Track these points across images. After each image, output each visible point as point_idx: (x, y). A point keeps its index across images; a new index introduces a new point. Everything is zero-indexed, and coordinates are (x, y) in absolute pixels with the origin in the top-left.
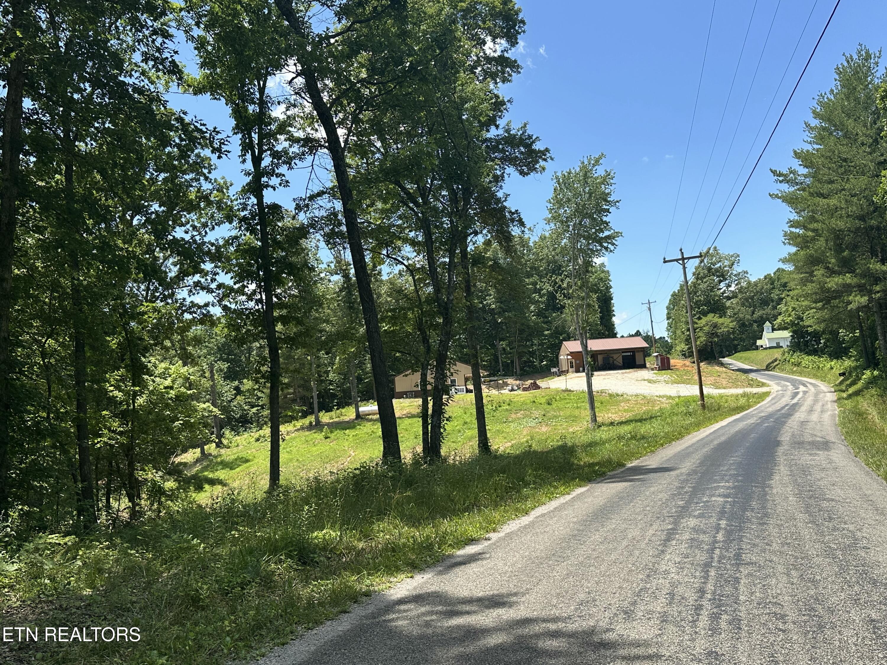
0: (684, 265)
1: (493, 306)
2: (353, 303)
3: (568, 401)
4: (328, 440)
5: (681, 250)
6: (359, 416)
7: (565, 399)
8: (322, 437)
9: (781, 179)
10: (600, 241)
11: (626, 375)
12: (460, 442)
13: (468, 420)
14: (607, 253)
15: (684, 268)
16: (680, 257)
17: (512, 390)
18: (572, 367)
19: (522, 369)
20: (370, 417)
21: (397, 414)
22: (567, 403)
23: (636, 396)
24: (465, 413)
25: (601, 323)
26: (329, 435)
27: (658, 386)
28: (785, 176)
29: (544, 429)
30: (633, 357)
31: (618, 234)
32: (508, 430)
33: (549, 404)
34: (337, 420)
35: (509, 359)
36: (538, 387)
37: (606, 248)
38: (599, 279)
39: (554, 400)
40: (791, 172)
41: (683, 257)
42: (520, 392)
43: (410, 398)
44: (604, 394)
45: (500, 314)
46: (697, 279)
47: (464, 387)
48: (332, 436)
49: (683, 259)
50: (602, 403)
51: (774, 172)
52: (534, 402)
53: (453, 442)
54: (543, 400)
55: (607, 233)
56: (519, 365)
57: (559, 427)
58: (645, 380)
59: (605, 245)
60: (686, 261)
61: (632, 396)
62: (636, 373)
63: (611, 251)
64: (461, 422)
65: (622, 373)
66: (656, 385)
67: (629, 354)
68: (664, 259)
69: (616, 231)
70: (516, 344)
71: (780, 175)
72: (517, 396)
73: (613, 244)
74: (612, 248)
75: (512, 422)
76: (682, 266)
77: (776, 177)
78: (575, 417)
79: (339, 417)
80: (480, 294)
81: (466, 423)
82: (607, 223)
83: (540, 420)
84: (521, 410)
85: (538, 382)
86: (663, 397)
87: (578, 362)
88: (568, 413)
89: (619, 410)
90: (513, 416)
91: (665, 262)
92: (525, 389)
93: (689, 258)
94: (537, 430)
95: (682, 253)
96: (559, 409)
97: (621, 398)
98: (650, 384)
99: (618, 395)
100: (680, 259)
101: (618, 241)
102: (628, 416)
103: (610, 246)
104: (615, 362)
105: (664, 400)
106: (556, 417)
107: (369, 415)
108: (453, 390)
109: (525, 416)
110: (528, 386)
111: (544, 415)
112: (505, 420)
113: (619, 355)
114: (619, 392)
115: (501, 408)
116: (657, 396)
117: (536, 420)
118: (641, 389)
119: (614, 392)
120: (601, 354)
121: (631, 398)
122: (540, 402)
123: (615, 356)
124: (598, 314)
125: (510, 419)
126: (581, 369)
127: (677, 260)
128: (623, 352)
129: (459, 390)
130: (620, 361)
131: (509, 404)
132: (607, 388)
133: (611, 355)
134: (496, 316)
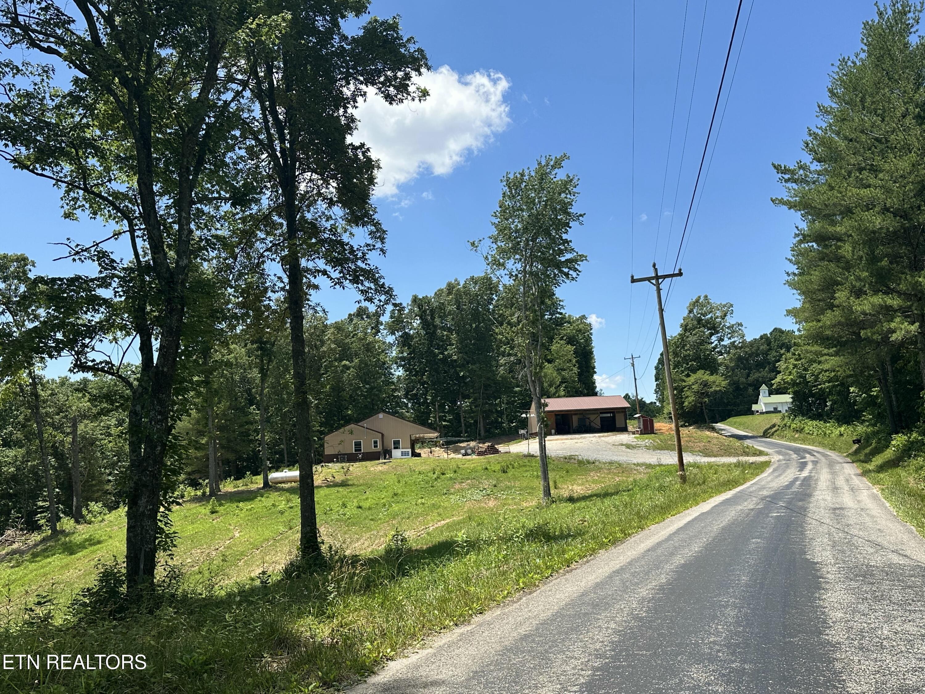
0: (658, 285)
1: (455, 357)
2: (266, 343)
3: (528, 468)
4: (214, 516)
5: (654, 265)
6: (266, 484)
7: (525, 466)
8: (207, 511)
9: (787, 177)
10: (558, 265)
11: (603, 438)
12: (380, 519)
13: (400, 491)
14: (568, 281)
15: (659, 290)
16: (654, 275)
17: (466, 454)
19: (487, 431)
20: (283, 485)
21: (316, 483)
22: (527, 471)
23: (610, 463)
24: (399, 482)
25: (579, 380)
26: (218, 509)
27: (638, 452)
28: (793, 172)
29: (491, 504)
30: (613, 419)
31: (582, 258)
32: (446, 504)
33: (504, 472)
34: (243, 488)
35: (472, 419)
36: (497, 451)
37: (567, 275)
38: (577, 331)
39: (510, 467)
40: (801, 167)
41: (657, 274)
42: (474, 457)
43: (341, 462)
44: (573, 461)
45: (462, 366)
46: (685, 330)
47: (410, 450)
48: (221, 509)
49: (657, 277)
50: (567, 472)
51: (777, 168)
52: (486, 469)
53: (372, 520)
54: (498, 467)
55: (568, 256)
56: (484, 427)
57: (510, 502)
58: (622, 445)
59: (566, 270)
60: (660, 281)
61: (604, 463)
63: (573, 279)
64: (390, 493)
65: (599, 437)
66: (635, 451)
67: (609, 415)
68: (632, 277)
69: (580, 253)
70: (480, 401)
71: (786, 171)
72: (469, 461)
73: (576, 270)
74: (574, 274)
75: (453, 494)
76: (655, 288)
77: (780, 175)
78: (532, 488)
79: (247, 485)
80: (441, 343)
81: (396, 495)
82: (567, 242)
83: (489, 492)
84: (468, 479)
85: (495, 446)
86: (642, 465)
88: (525, 484)
89: (587, 481)
90: (457, 486)
91: (633, 281)
92: (480, 454)
93: (664, 277)
94: (483, 505)
95: (656, 270)
96: (515, 478)
97: (592, 466)
98: (628, 450)
99: (588, 462)
100: (652, 278)
101: (582, 265)
102: (596, 488)
103: (571, 272)
104: (592, 424)
105: (642, 469)
106: (509, 488)
107: (281, 483)
108: (397, 453)
109: (472, 486)
110: (484, 450)
111: (495, 486)
112: (445, 492)
113: (596, 416)
114: (590, 459)
115: (444, 476)
116: (634, 464)
117: (484, 491)
118: (617, 455)
119: (585, 458)
120: (576, 414)
121: (603, 466)
122: (493, 469)
123: (592, 417)
124: (576, 370)
125: (452, 490)
126: (553, 431)
127: (649, 279)
128: (601, 413)
129: (403, 454)
130: (597, 423)
131: (455, 472)
132: (577, 454)
133: (587, 416)
134: (458, 369)
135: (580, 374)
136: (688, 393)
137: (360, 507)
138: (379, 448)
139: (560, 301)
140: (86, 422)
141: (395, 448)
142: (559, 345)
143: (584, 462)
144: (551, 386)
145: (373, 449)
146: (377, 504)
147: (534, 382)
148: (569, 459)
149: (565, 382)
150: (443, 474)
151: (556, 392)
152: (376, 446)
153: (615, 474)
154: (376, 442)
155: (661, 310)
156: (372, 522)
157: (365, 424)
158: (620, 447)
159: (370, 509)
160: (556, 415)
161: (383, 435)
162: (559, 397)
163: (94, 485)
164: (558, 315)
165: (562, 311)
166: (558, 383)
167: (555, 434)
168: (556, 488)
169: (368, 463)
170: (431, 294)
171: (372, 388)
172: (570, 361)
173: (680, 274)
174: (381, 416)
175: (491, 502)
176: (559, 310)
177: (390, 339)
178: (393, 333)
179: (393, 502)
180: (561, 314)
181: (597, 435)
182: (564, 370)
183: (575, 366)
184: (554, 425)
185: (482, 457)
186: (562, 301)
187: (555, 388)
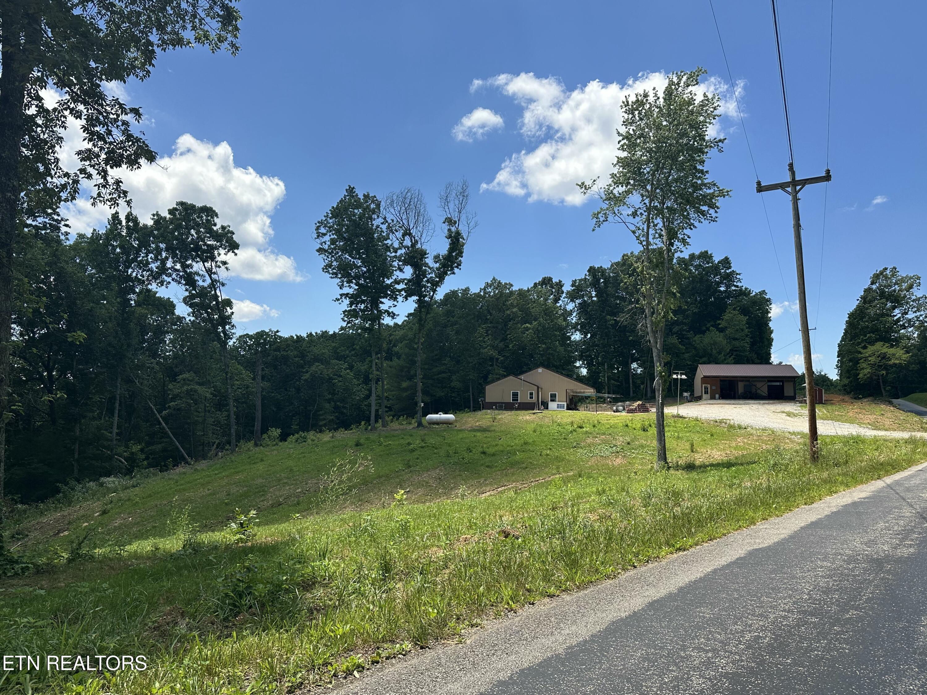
0: (795, 194)
5: (791, 166)
6: (420, 423)
15: (796, 201)
16: (789, 180)
17: (616, 411)
18: (706, 392)
23: (763, 430)
24: (535, 431)
25: (752, 350)
27: (798, 420)
29: (618, 462)
30: (782, 388)
31: (722, 192)
32: (571, 457)
36: (648, 410)
41: (794, 178)
42: (624, 414)
43: (499, 410)
44: (723, 424)
46: (865, 302)
47: (566, 404)
49: (794, 183)
50: (712, 435)
52: (627, 426)
54: (640, 425)
57: (638, 461)
58: (783, 412)
60: (798, 188)
61: (756, 430)
62: (778, 405)
63: (711, 218)
66: (796, 419)
67: (778, 384)
68: (759, 183)
72: (615, 417)
73: (715, 208)
74: (713, 212)
75: (582, 448)
76: (790, 197)
83: (618, 449)
84: (604, 434)
85: (648, 405)
86: (799, 433)
87: (714, 388)
89: (730, 446)
90: (589, 441)
91: (760, 188)
92: (630, 411)
93: (805, 182)
94: (608, 462)
95: (793, 173)
97: (743, 431)
98: (788, 418)
99: (740, 427)
100: (787, 184)
101: (722, 201)
102: (736, 454)
103: (710, 210)
104: (759, 391)
105: (796, 439)
106: (642, 446)
108: (553, 405)
109: (605, 442)
110: (634, 407)
111: (629, 444)
112: (575, 444)
113: (763, 383)
114: (742, 424)
115: (581, 430)
116: (789, 433)
117: (614, 448)
118: (774, 422)
119: (736, 423)
120: (742, 381)
121: (755, 432)
122: (634, 426)
123: (759, 385)
124: (748, 340)
125: (583, 444)
126: (717, 396)
127: (782, 186)
128: (769, 381)
129: (558, 406)
130: (764, 390)
131: (594, 426)
132: (730, 418)
133: (754, 383)
134: (628, 334)
135: (753, 344)
136: (864, 365)
137: (484, 453)
140: (317, 364)
141: (552, 401)
142: (732, 315)
143: (735, 427)
144: (720, 353)
145: (529, 400)
146: (502, 451)
147: (655, 332)
148: (720, 422)
149: (736, 351)
150: (581, 427)
151: (725, 360)
152: (531, 398)
153: (763, 441)
154: (531, 394)
155: (798, 226)
156: (487, 469)
157: (522, 377)
158: (779, 415)
159: (494, 455)
160: (721, 381)
161: (538, 388)
162: (727, 363)
163: (322, 415)
166: (728, 350)
167: (719, 399)
168: (692, 451)
169: (521, 413)
170: (607, 265)
171: (548, 348)
172: (742, 330)
173: (827, 177)
174: (540, 370)
175: (617, 460)
176: (735, 283)
177: (570, 306)
178: (572, 301)
179: (518, 451)
181: (762, 402)
182: (735, 339)
183: (747, 336)
184: (719, 390)
185: (630, 414)
186: (739, 274)
187: (724, 355)
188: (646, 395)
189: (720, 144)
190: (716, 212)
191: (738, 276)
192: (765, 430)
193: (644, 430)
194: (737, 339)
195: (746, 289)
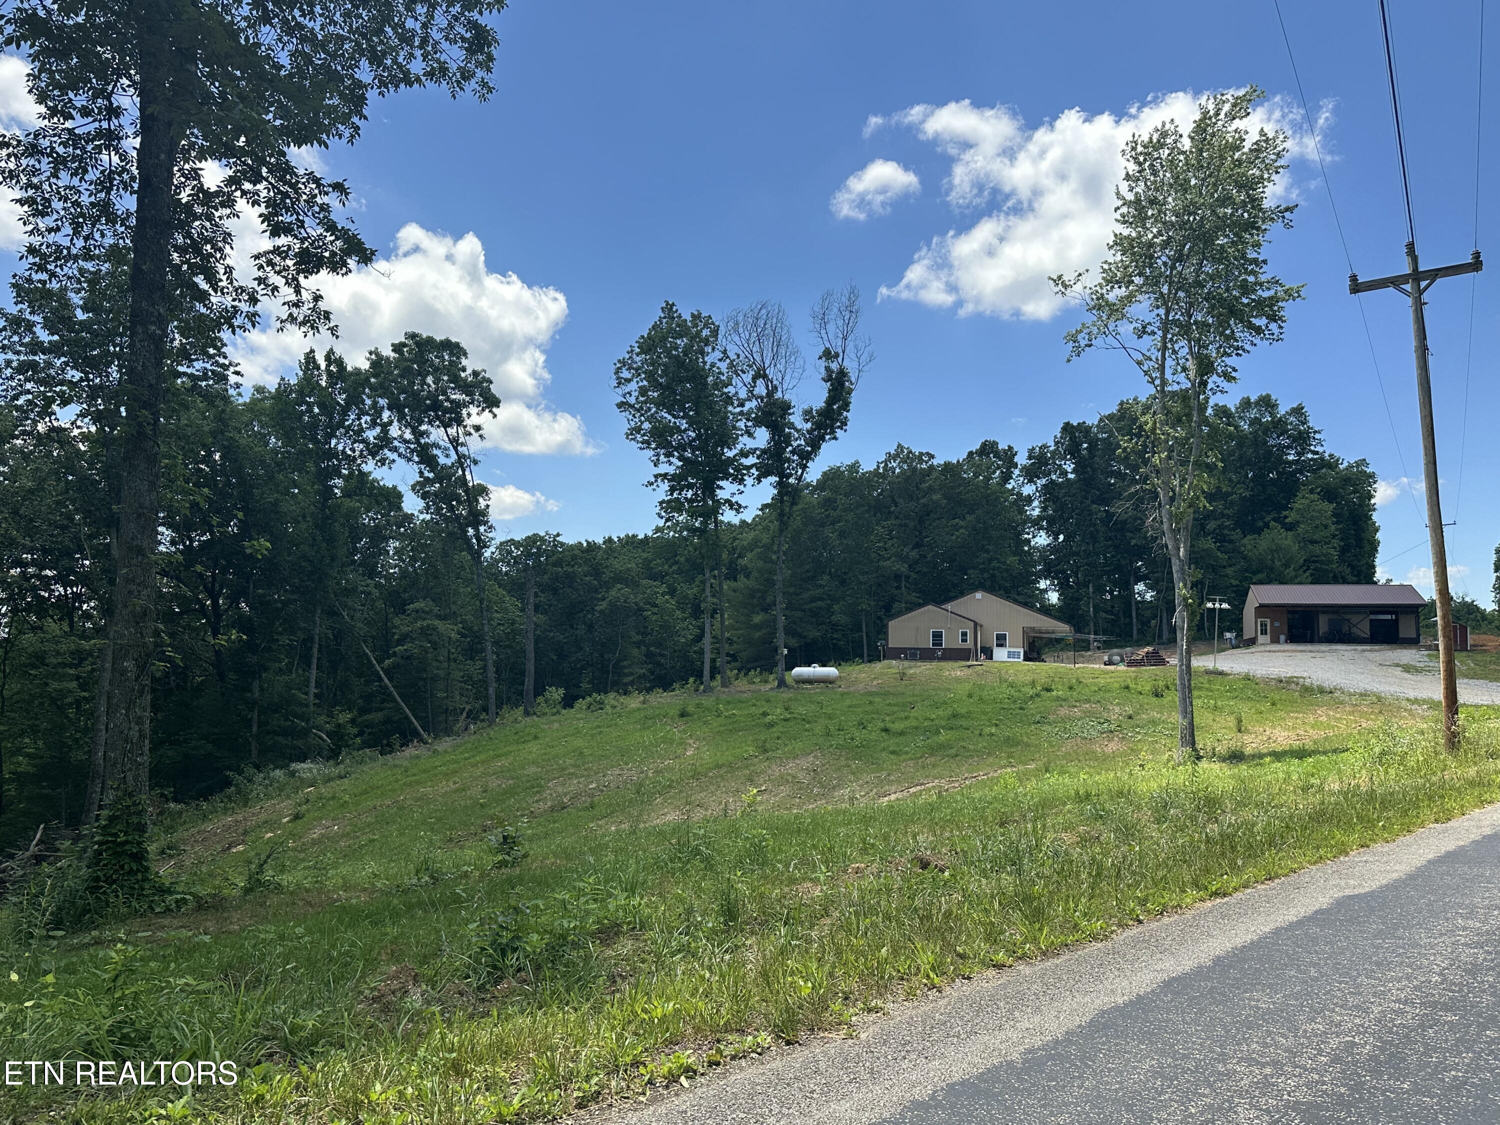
0: (1417, 295)
5: (1411, 247)
8: (677, 713)
11: (1366, 654)
12: (907, 753)
14: (1261, 344)
15: (1419, 306)
16: (1407, 271)
17: (1110, 663)
18: (1264, 632)
19: (1172, 631)
20: (805, 685)
23: (1361, 695)
24: (971, 696)
25: (1342, 560)
26: (692, 710)
27: (1423, 679)
30: (1396, 623)
31: (1290, 294)
32: (1032, 739)
33: (1157, 695)
35: (1150, 611)
36: (1159, 662)
37: (1260, 331)
39: (1171, 687)
41: (1415, 268)
42: (1122, 667)
43: (911, 660)
44: (1293, 686)
47: (1023, 651)
49: (1416, 276)
50: (1273, 704)
52: (1127, 687)
53: (893, 752)
54: (1148, 687)
57: (1145, 747)
58: (1398, 665)
59: (1257, 322)
60: (1424, 284)
61: (1350, 695)
62: (1390, 653)
63: (1273, 338)
64: (947, 713)
65: (1362, 651)
66: (1419, 677)
67: (1389, 617)
68: (1354, 278)
70: (1163, 585)
72: (1108, 673)
75: (1050, 724)
76: (1409, 301)
83: (1113, 727)
84: (1088, 701)
85: (1162, 653)
86: (1425, 702)
87: (1277, 624)
89: (1304, 723)
90: (1063, 712)
91: (1356, 287)
92: (1131, 664)
93: (1435, 274)
95: (1415, 260)
97: (1327, 697)
98: (1406, 675)
99: (1322, 690)
100: (1404, 279)
104: (1354, 630)
106: (1154, 722)
107: (802, 682)
108: (1000, 653)
109: (1089, 714)
110: (1140, 657)
111: (1130, 717)
112: (1038, 718)
113: (1362, 616)
114: (1326, 685)
115: (1049, 694)
116: (1408, 700)
117: (1106, 725)
118: (1380, 683)
119: (1315, 683)
120: (1324, 613)
121: (1347, 699)
122: (1140, 688)
123: (1355, 619)
124: (1336, 542)
125: (1051, 718)
126: (1282, 638)
127: (1395, 282)
128: (1372, 613)
129: (1010, 655)
130: (1364, 629)
131: (1071, 688)
132: (1305, 675)
133: (1346, 617)
134: (1129, 535)
135: (1344, 550)
137: (886, 730)
138: (970, 643)
139: (1315, 432)
140: (619, 586)
141: (998, 645)
142: (1308, 501)
143: (1312, 690)
144: (1287, 565)
145: (959, 644)
146: (916, 728)
147: (1175, 531)
148: (1287, 682)
149: (1315, 562)
150: (1048, 690)
151: (1296, 577)
152: (964, 641)
153: (1363, 715)
154: (964, 634)
155: (1422, 348)
156: (892, 756)
157: (949, 606)
158: (1390, 669)
159: (902, 733)
160: (1288, 612)
161: (976, 624)
162: (1300, 583)
163: (627, 667)
164: (1310, 456)
165: (1319, 449)
166: (1302, 561)
167: (1287, 642)
168: (1240, 731)
169: (947, 665)
170: (1092, 420)
171: (992, 559)
172: (1326, 527)
173: (1476, 265)
174: (979, 595)
175: (1111, 745)
176: (1312, 448)
177: (1028, 490)
178: (1031, 481)
179: (943, 727)
180: (1317, 453)
181: (1360, 648)
182: (1313, 542)
183: (1334, 536)
184: (1285, 628)
185: (1133, 669)
186: (1319, 432)
187: (1294, 570)
188: (1160, 636)
189: (1287, 214)
190: (1280, 327)
191: (1317, 436)
192: (1366, 695)
193: (1157, 696)
194: (1317, 542)
195: (1331, 456)
